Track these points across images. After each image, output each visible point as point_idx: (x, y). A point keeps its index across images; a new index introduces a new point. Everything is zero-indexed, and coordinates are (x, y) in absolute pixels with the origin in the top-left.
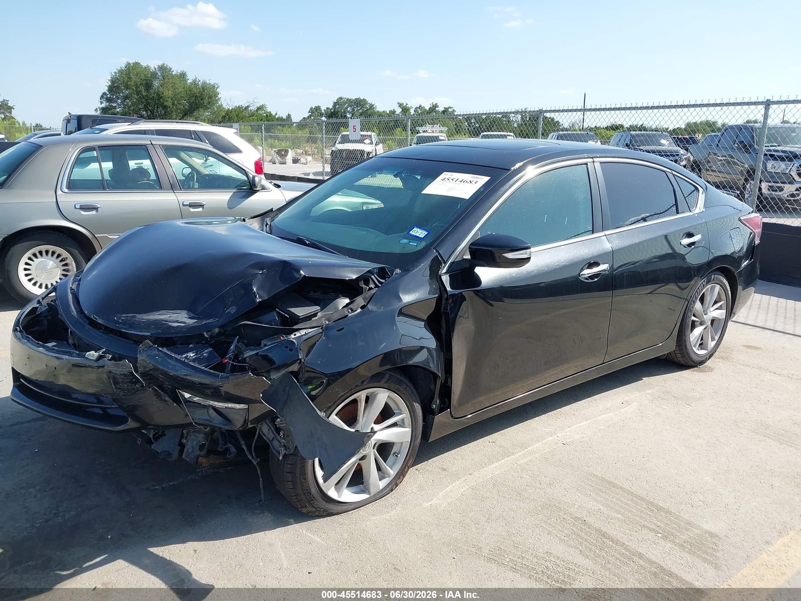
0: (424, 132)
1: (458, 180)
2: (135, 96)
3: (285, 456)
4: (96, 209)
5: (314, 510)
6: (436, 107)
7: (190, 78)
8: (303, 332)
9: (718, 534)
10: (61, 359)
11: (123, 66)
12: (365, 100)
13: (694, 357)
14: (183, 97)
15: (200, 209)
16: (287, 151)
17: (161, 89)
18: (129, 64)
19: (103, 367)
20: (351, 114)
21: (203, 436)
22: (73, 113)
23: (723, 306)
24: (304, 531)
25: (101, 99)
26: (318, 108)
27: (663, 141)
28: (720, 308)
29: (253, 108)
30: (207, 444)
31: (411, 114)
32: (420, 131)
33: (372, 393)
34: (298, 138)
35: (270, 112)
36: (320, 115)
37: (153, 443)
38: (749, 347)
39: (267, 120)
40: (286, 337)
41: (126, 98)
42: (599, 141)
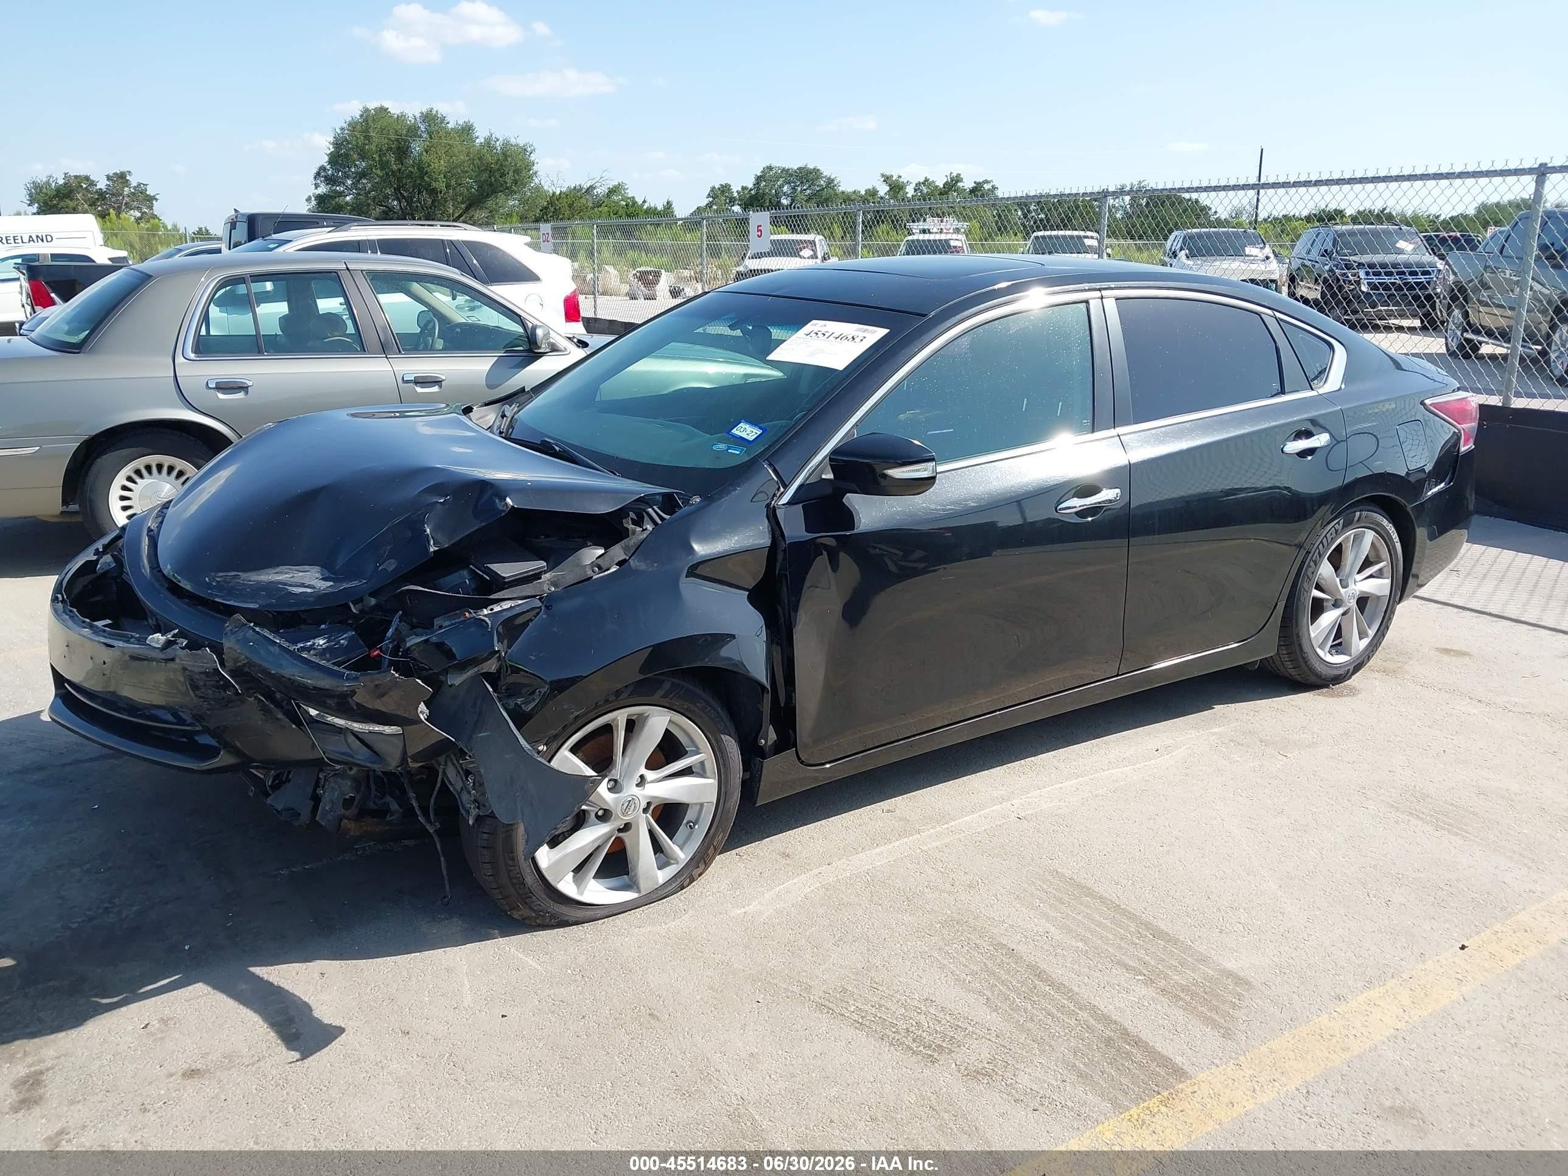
0: (924, 231)
1: (833, 335)
2: (378, 172)
3: (478, 819)
4: (244, 388)
5: (534, 915)
6: (957, 182)
7: (481, 135)
8: (506, 605)
9: (1251, 980)
10: (112, 646)
11: (357, 114)
12: (818, 170)
13: (1319, 668)
14: (467, 172)
15: (436, 389)
16: (657, 275)
17: (425, 158)
18: (367, 110)
19: (173, 660)
20: (789, 199)
21: (349, 783)
22: (242, 211)
23: (1385, 570)
24: (512, 950)
25: (315, 178)
26: (725, 189)
27: (1402, 244)
28: (1379, 575)
29: (602, 190)
30: (358, 798)
31: (908, 195)
32: (914, 231)
33: (640, 715)
34: (685, 248)
35: (633, 197)
36: (730, 202)
37: (270, 795)
38: (1447, 651)
39: (628, 216)
40: (475, 613)
41: (363, 175)
42: (1267, 246)
